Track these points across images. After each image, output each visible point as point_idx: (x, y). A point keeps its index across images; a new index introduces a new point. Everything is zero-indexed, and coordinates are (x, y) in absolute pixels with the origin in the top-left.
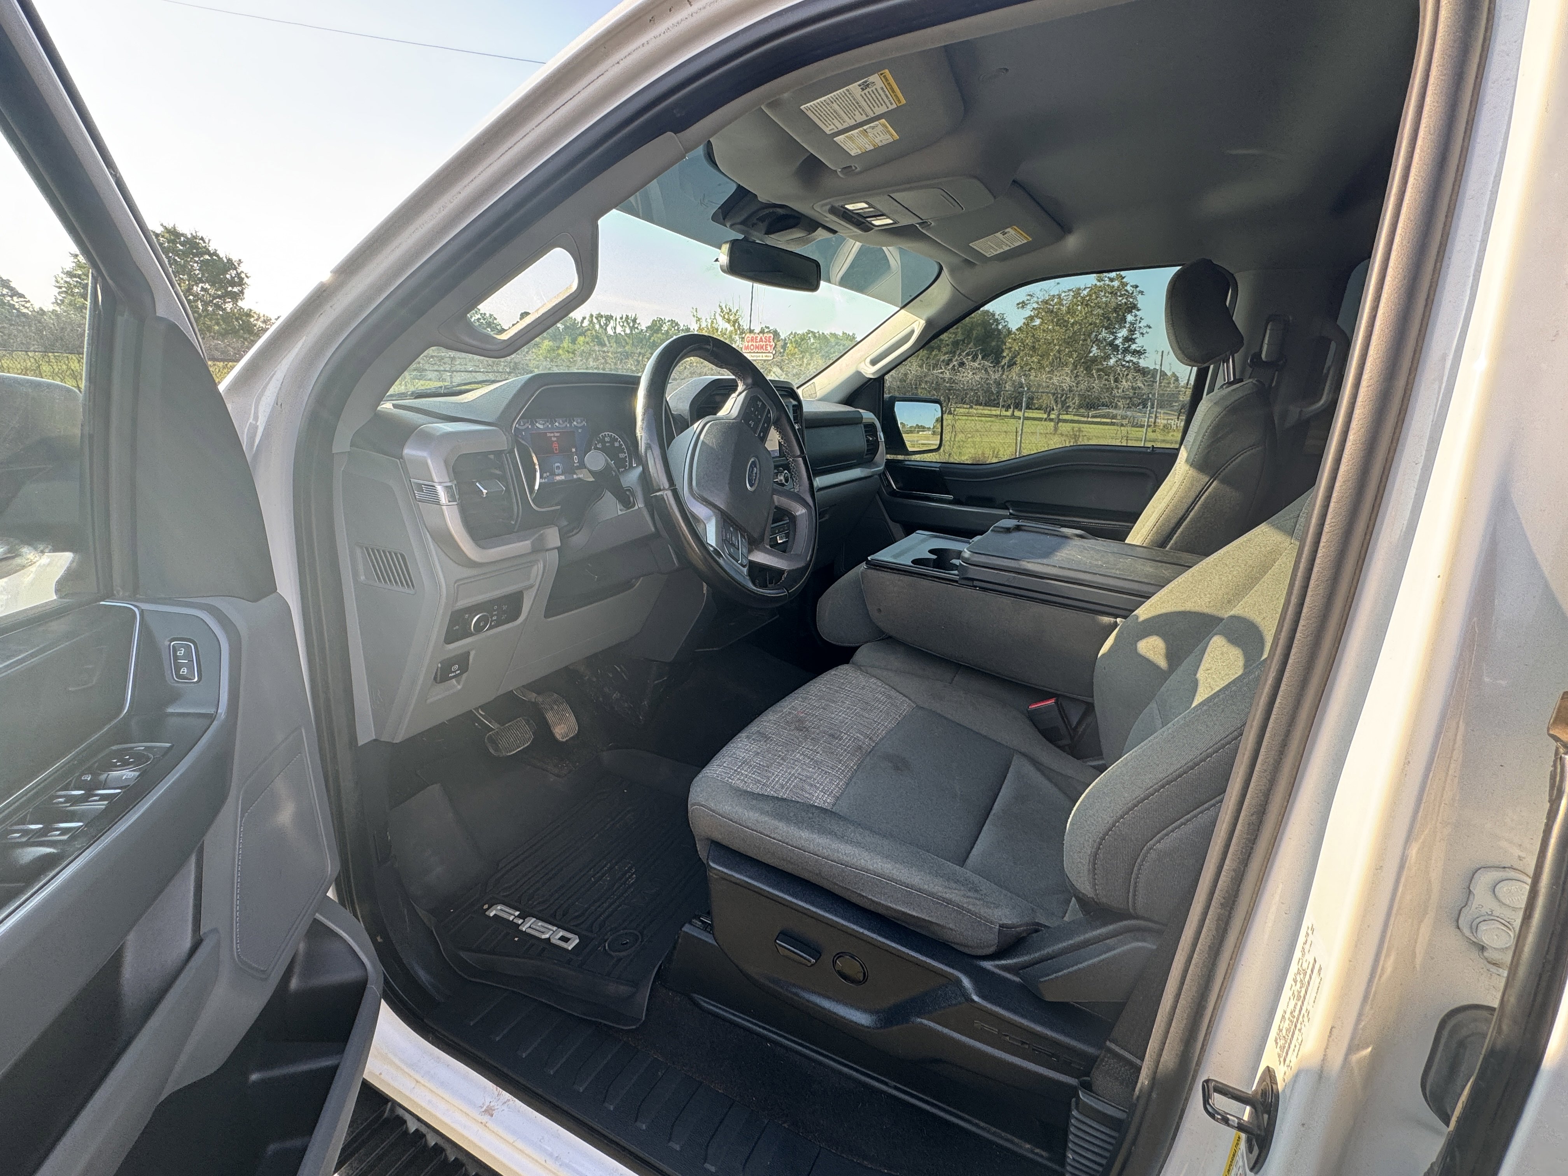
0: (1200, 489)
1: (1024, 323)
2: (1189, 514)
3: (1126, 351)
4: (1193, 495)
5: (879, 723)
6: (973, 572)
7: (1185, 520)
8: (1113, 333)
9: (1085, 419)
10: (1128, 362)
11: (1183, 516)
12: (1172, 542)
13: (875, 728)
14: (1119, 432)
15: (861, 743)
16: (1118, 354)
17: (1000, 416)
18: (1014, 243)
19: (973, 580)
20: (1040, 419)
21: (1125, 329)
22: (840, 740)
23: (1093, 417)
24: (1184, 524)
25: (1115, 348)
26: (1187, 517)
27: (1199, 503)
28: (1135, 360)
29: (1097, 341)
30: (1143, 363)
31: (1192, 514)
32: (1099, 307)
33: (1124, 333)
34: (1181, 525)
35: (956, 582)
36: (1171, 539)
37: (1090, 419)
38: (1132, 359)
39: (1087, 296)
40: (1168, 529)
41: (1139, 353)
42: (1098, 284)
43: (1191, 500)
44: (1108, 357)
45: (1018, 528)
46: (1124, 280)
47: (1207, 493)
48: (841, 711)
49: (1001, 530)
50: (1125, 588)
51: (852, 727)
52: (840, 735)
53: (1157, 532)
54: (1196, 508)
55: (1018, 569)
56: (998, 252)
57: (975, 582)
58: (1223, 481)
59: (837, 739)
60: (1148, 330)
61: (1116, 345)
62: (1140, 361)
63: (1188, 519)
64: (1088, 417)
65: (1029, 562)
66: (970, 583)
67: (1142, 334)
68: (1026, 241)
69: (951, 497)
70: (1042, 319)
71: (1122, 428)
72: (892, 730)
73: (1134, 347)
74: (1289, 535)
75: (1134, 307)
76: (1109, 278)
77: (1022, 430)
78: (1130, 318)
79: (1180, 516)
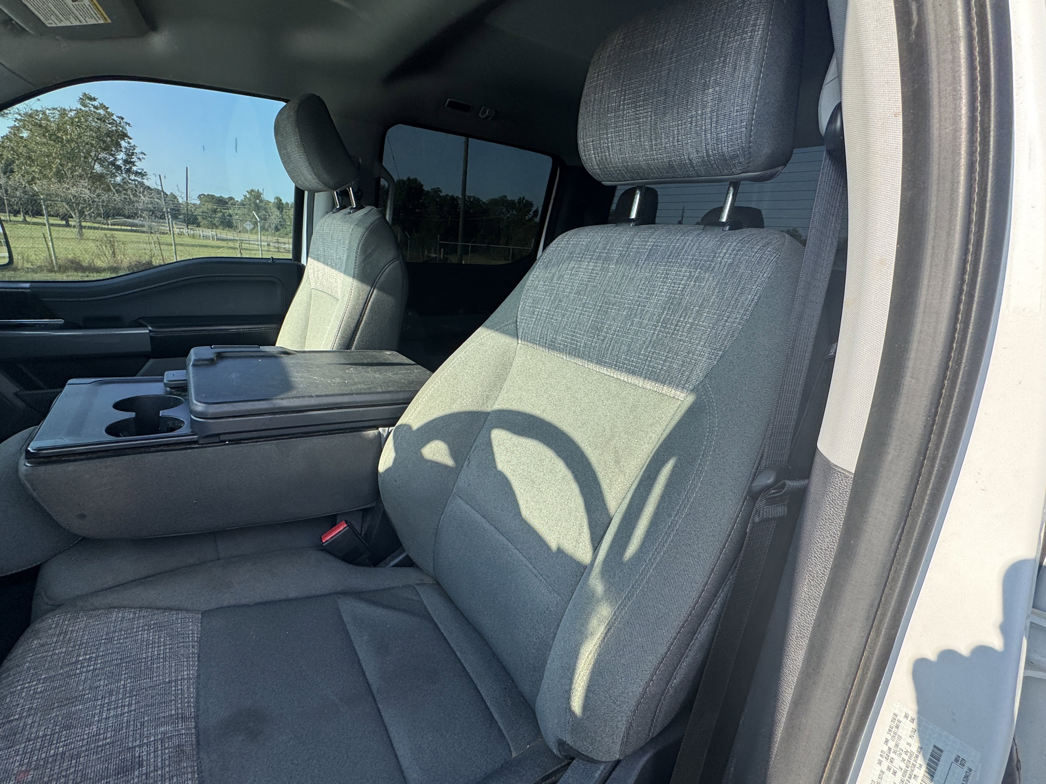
0: (366, 297)
1: (10, 132)
2: (362, 319)
3: (129, 171)
4: (362, 302)
5: (176, 681)
6: (217, 427)
7: (360, 324)
8: (113, 155)
9: (106, 226)
10: (132, 180)
11: (358, 321)
12: (355, 343)
13: (176, 695)
14: (151, 238)
15: (176, 741)
16: (122, 173)
17: (10, 221)
18: (87, 19)
19: (218, 435)
20: (60, 225)
21: (122, 153)
22: (140, 765)
23: (113, 224)
24: (361, 327)
25: (118, 168)
26: (361, 321)
27: (368, 308)
28: (139, 180)
29: (97, 159)
30: (146, 183)
31: (365, 318)
32: (91, 130)
33: (121, 156)
34: (359, 328)
35: (196, 442)
36: (354, 340)
37: (110, 227)
38: (136, 178)
39: (76, 117)
40: (349, 332)
41: (141, 174)
42: (83, 108)
43: (361, 306)
44: (113, 175)
45: (220, 356)
46: (109, 110)
47: (371, 300)
48: (102, 706)
49: (206, 362)
50: (380, 401)
51: (142, 724)
52: (133, 757)
53: (342, 337)
54: (366, 312)
55: (272, 409)
56: (62, 24)
57: (221, 436)
58: (380, 289)
59: (133, 769)
60: (144, 156)
61: (118, 166)
62: (144, 181)
63: (363, 322)
64: (108, 225)
65: (282, 399)
66: (217, 440)
67: (139, 158)
68: (102, 22)
69: (61, 321)
70: (31, 131)
71: (153, 235)
72: (199, 676)
73: (134, 168)
74: (514, 336)
75: (124, 136)
76: (92, 105)
77: (51, 235)
78: (123, 144)
79: (356, 321)
